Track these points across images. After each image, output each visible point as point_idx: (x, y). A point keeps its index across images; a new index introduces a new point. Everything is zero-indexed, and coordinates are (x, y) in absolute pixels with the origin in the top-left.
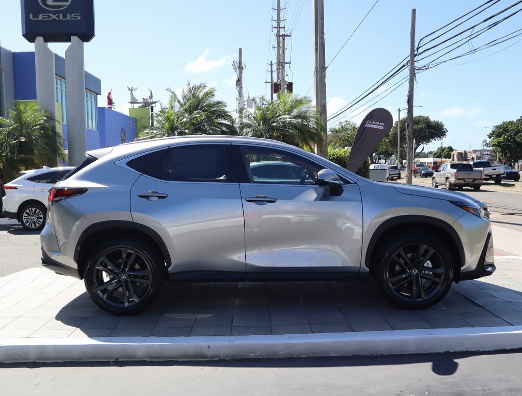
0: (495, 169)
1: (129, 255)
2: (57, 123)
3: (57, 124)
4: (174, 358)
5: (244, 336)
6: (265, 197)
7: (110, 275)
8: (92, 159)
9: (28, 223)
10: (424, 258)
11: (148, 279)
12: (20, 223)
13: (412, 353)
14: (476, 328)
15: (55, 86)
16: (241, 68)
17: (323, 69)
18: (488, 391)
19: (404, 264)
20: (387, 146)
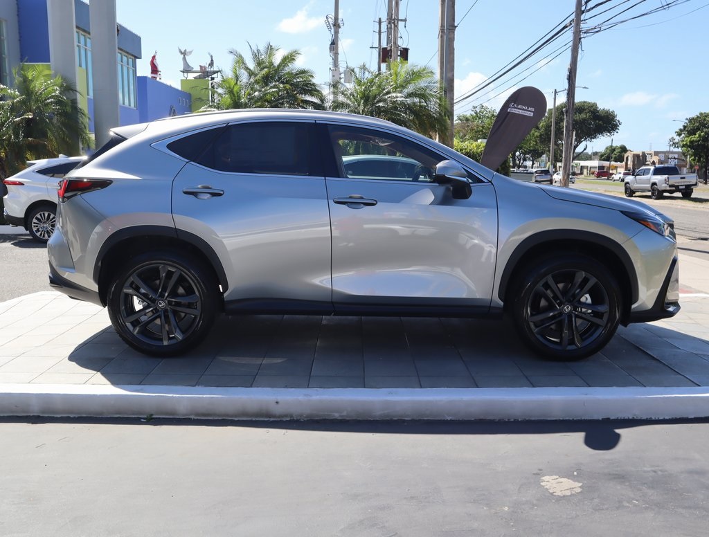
0: (684, 178)
1: (170, 274)
2: (78, 95)
3: (79, 97)
4: (228, 415)
5: (326, 389)
6: (362, 198)
7: (144, 301)
8: (120, 139)
9: (40, 233)
10: (581, 291)
11: (195, 309)
12: (28, 232)
13: (557, 419)
14: (648, 389)
15: (76, 43)
16: (336, 25)
17: (451, 28)
18: (660, 473)
19: (553, 297)
20: (536, 142)
